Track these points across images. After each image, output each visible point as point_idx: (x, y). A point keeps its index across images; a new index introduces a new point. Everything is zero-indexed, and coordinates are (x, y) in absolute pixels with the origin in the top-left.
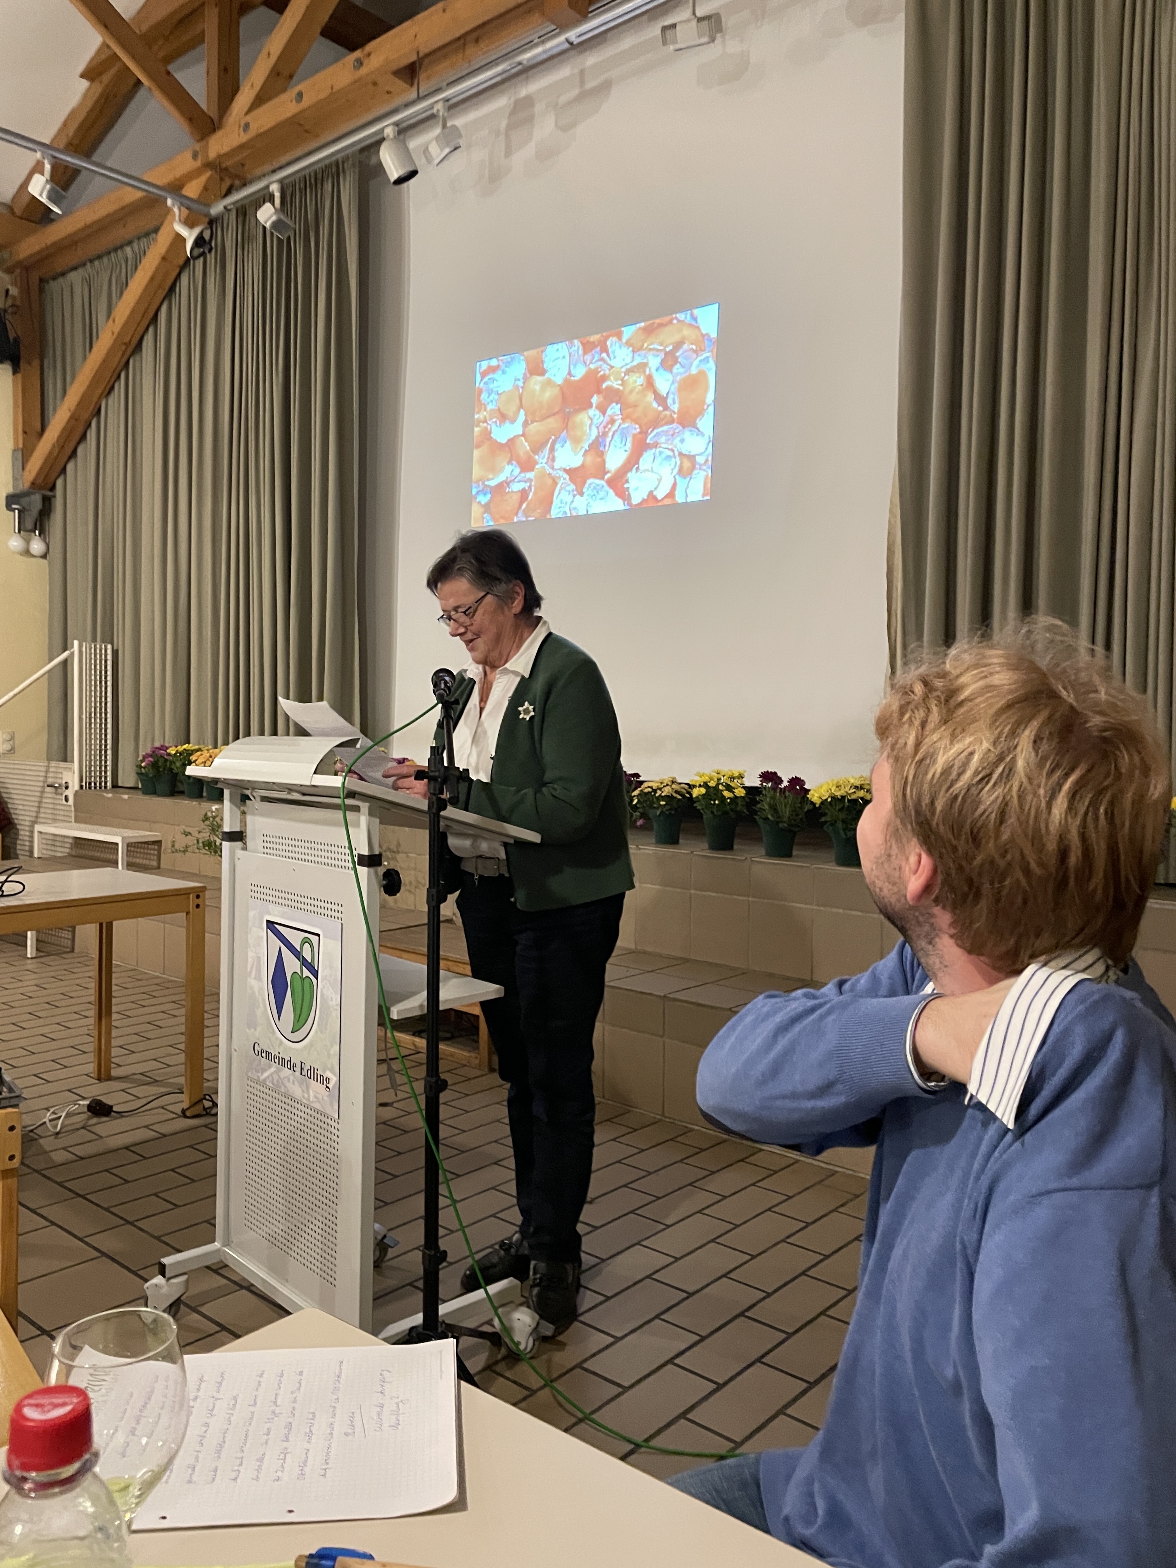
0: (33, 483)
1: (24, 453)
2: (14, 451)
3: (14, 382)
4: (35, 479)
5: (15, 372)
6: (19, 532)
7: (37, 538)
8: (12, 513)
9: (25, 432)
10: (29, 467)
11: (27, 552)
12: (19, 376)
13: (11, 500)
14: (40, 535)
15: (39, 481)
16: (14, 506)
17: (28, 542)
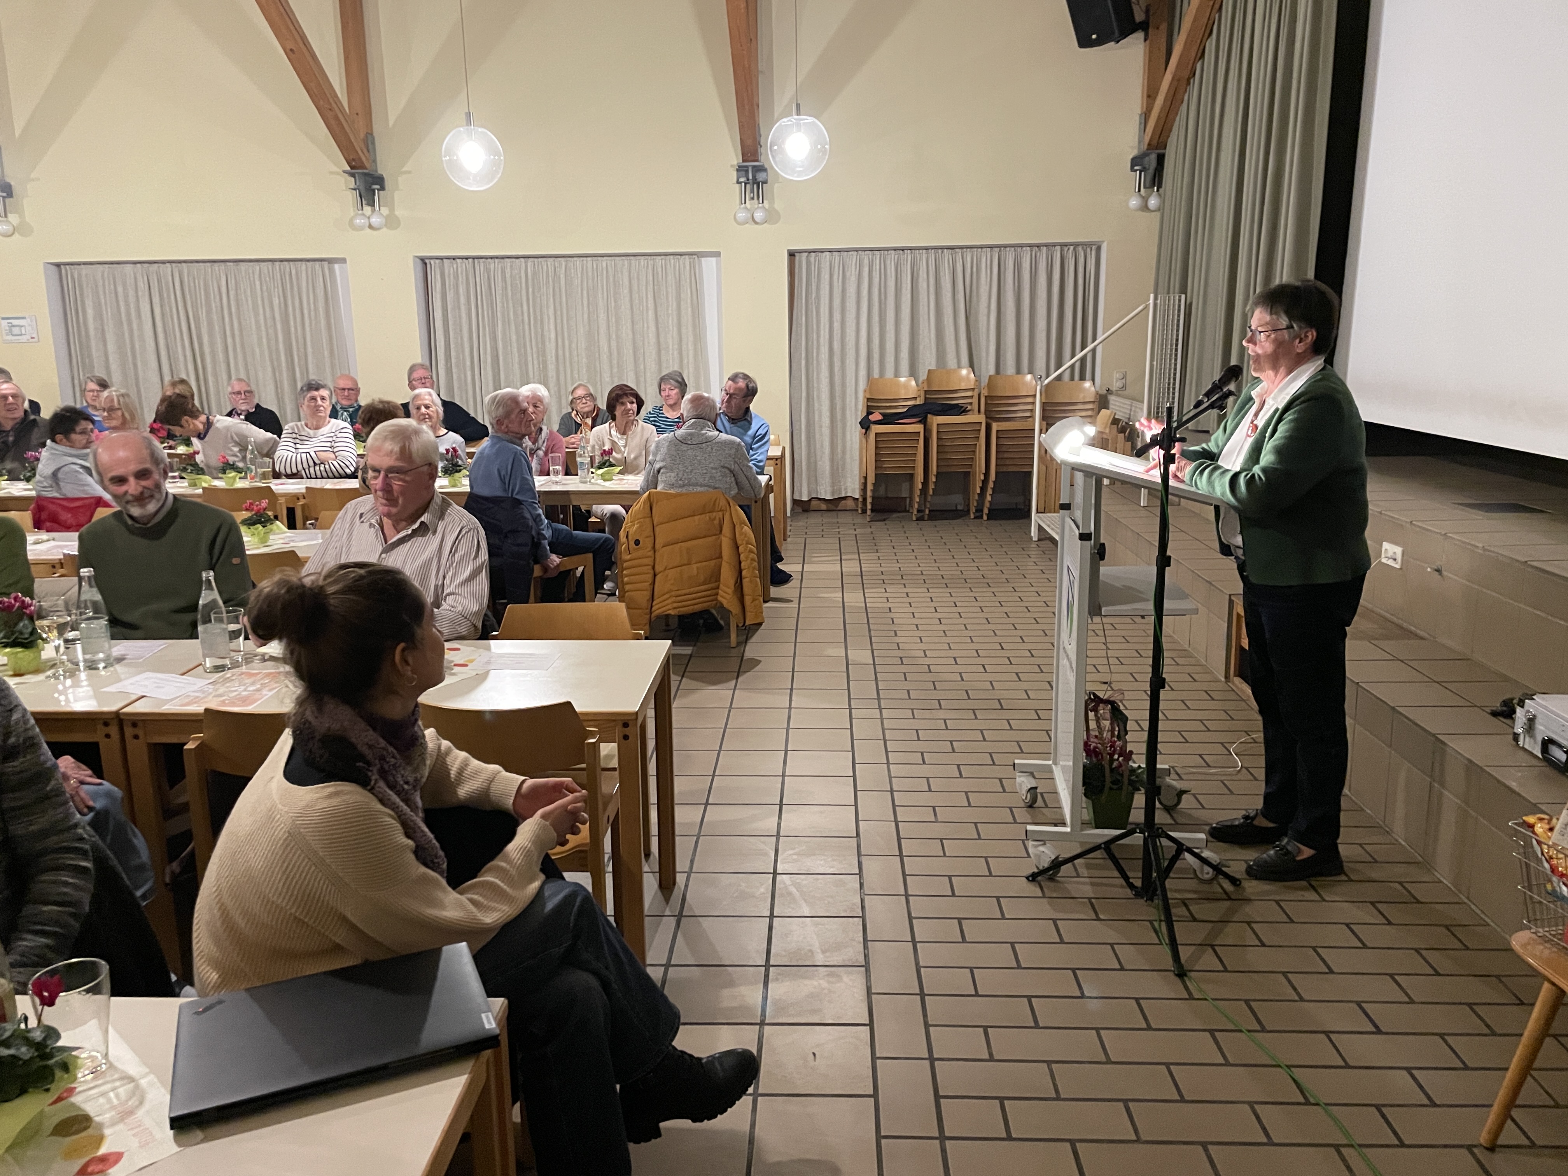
0: (1149, 144)
1: (1146, 116)
2: (1141, 115)
3: (1145, 46)
4: (1151, 140)
5: (1145, 40)
6: (1139, 190)
7: (1155, 194)
8: (1134, 173)
9: (1149, 96)
10: (1147, 130)
11: (1145, 208)
12: (1148, 42)
13: (1135, 162)
14: (1158, 190)
15: (1155, 142)
16: (1136, 168)
17: (1145, 200)
